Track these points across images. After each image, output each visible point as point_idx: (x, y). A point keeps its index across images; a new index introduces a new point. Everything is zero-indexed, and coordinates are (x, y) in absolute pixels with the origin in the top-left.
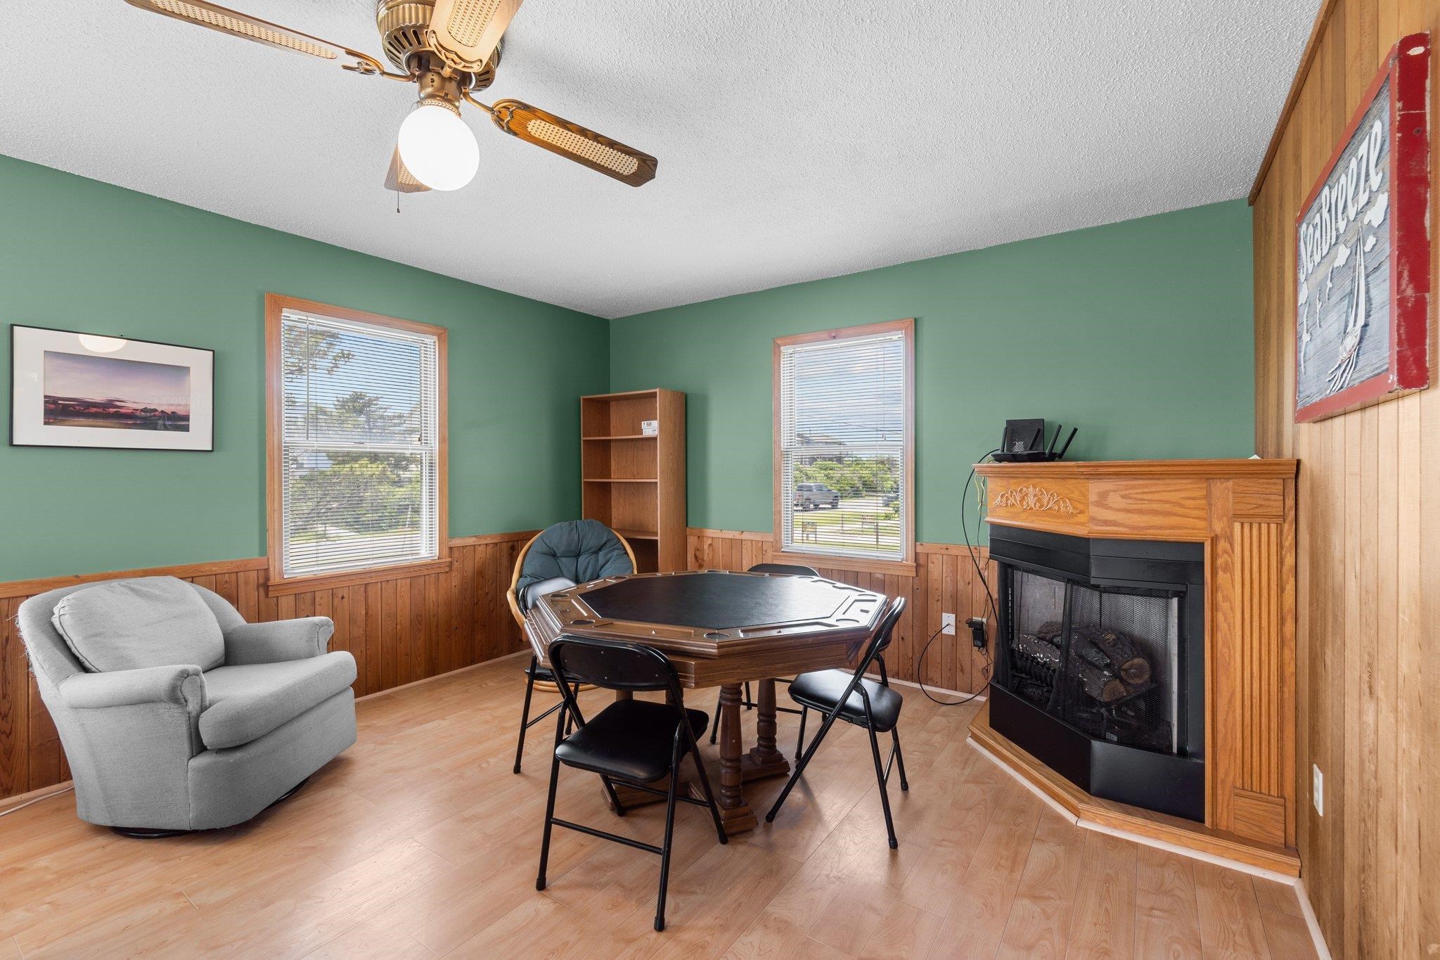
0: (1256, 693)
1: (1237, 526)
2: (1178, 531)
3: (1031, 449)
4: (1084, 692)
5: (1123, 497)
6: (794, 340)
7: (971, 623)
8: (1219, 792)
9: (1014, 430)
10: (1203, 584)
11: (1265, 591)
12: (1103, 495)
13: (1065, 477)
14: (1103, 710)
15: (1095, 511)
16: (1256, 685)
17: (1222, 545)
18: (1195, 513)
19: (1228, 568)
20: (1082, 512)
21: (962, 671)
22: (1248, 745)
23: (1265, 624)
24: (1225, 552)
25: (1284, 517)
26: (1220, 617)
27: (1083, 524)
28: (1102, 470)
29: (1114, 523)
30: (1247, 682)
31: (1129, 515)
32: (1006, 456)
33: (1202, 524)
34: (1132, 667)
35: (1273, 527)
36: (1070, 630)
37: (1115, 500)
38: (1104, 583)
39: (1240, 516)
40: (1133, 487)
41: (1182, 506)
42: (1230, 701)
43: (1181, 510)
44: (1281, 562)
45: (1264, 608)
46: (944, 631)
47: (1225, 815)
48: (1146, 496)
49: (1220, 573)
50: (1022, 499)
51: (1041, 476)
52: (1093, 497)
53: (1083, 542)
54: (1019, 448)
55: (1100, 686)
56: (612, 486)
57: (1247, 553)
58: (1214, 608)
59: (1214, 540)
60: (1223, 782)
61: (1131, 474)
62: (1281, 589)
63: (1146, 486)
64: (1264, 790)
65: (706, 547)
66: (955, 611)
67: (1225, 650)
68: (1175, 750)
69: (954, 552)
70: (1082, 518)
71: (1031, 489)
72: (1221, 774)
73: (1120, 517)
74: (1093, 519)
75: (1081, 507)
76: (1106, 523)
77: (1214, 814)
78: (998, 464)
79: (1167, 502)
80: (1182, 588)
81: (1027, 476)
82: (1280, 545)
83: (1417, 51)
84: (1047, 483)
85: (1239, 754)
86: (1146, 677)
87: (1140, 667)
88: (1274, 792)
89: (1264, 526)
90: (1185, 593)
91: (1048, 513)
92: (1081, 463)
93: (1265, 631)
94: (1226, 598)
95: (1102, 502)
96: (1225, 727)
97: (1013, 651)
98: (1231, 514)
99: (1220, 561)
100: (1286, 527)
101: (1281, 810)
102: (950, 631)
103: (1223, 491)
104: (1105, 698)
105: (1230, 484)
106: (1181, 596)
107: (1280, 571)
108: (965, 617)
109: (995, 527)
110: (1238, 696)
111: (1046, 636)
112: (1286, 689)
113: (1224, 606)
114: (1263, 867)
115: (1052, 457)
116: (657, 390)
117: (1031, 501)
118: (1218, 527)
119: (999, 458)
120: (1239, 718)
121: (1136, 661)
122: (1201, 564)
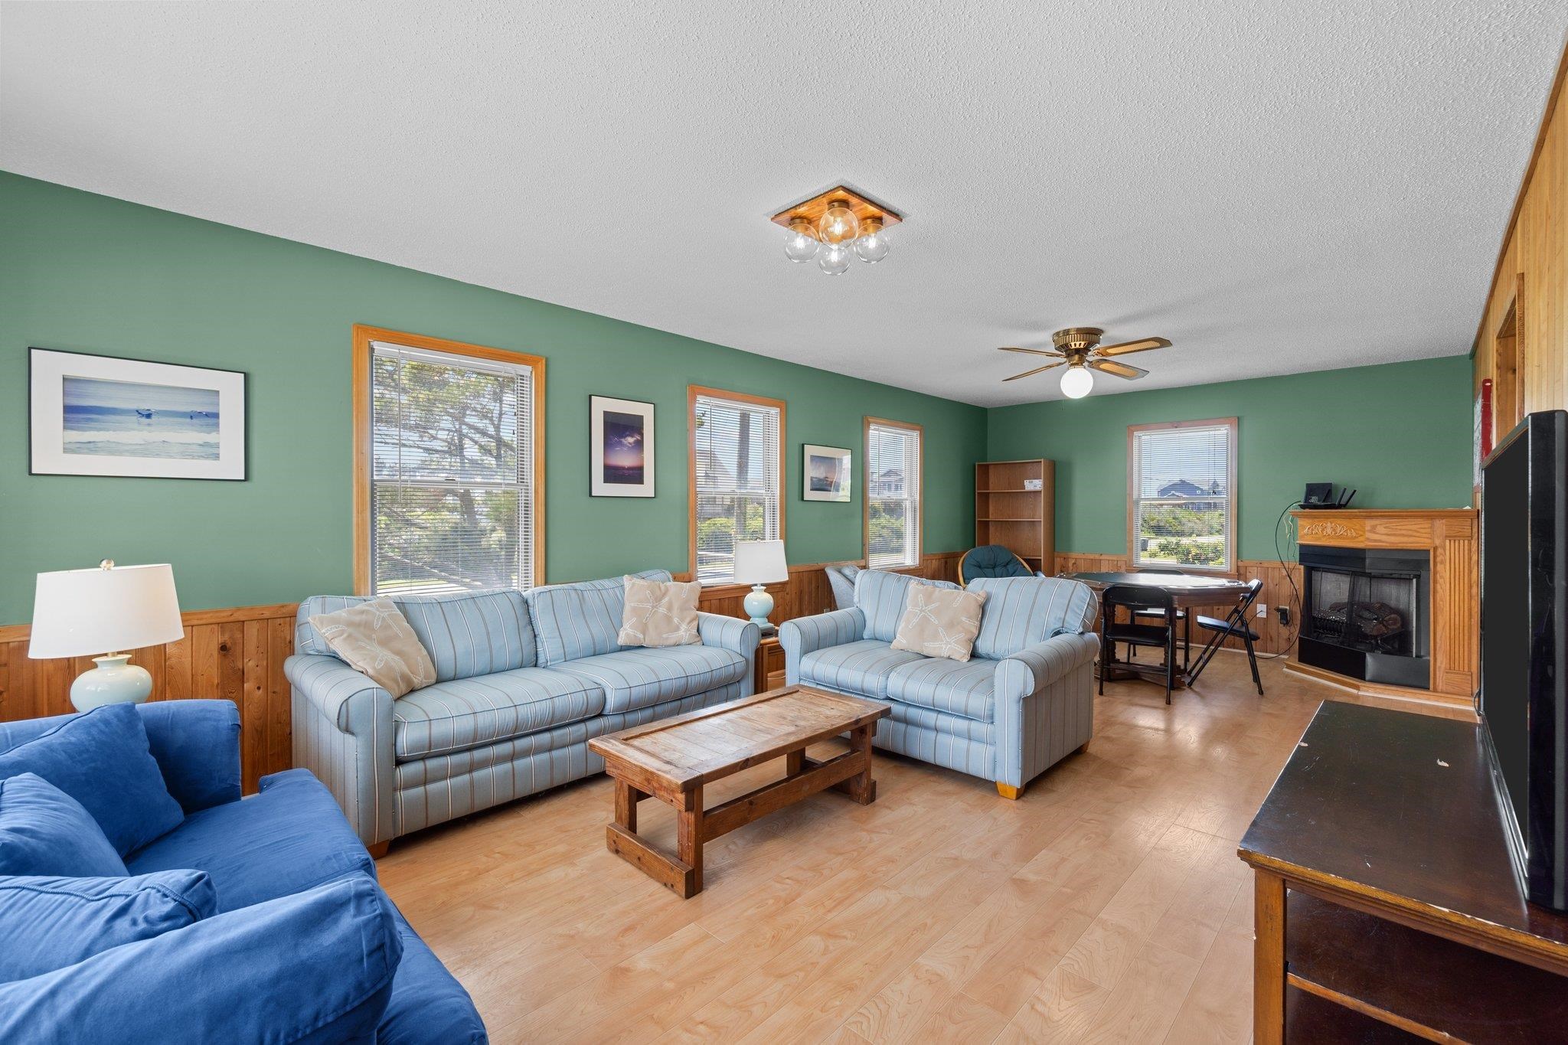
0: (1457, 623)
1: (1447, 542)
2: (1416, 545)
3: (1324, 501)
4: (1362, 632)
5: (1385, 528)
6: (1145, 427)
7: (1278, 610)
8: (1437, 673)
9: (1311, 489)
10: (1429, 571)
11: (1462, 573)
12: (1374, 527)
13: (1349, 517)
14: (1373, 641)
15: (1369, 535)
16: (1457, 619)
17: (1440, 551)
18: (1425, 535)
19: (1442, 562)
20: (1361, 535)
21: (1271, 640)
22: (1452, 648)
23: (1462, 589)
24: (1441, 554)
25: (1472, 537)
26: (1438, 587)
27: (1362, 542)
28: (1373, 514)
29: (1380, 541)
30: (1452, 617)
31: (1389, 537)
32: (1306, 505)
33: (1430, 541)
34: (1389, 619)
35: (1466, 542)
36: (1352, 605)
37: (1381, 529)
38: (1374, 572)
39: (1449, 537)
40: (1390, 523)
41: (1418, 532)
42: (1444, 628)
43: (1418, 534)
44: (1470, 559)
45: (1461, 581)
46: (1258, 616)
47: (1441, 684)
48: (1399, 527)
49: (1438, 564)
50: (1323, 530)
51: (1334, 517)
52: (1368, 528)
53: (1363, 551)
54: (1314, 500)
55: (1370, 627)
56: (990, 523)
57: (1452, 555)
58: (1435, 582)
59: (1435, 549)
60: (1440, 667)
61: (1390, 516)
62: (1470, 572)
63: (1399, 522)
64: (1461, 669)
65: (1070, 565)
66: (1266, 602)
67: (1441, 603)
68: (1414, 656)
69: (1266, 565)
70: (1361, 539)
71: (1329, 524)
72: (1438, 664)
73: (1384, 538)
74: (1368, 539)
75: (1361, 533)
76: (1375, 541)
77: (1435, 683)
78: (1303, 510)
79: (1410, 530)
80: (1418, 573)
81: (1327, 517)
82: (1470, 550)
83: (1489, 384)
84: (1339, 521)
85: (1448, 653)
86: (1399, 625)
87: (1395, 620)
88: (1466, 669)
89: (1461, 542)
90: (1420, 576)
91: (1341, 537)
92: (1361, 510)
93: (1462, 592)
94: (1441, 577)
95: (1373, 530)
96: (1441, 640)
97: (1314, 618)
98: (1444, 535)
99: (1438, 559)
100: (1473, 542)
101: (1470, 678)
102: (1264, 615)
103: (1440, 526)
104: (1375, 633)
105: (1444, 521)
106: (1418, 577)
107: (1470, 563)
108: (1274, 606)
109: (1302, 546)
110: (1448, 624)
111: (1337, 607)
112: (1473, 620)
113: (1440, 581)
114: (1459, 704)
115: (1340, 506)
116: (1042, 460)
117: (1329, 531)
118: (1437, 542)
119: (1303, 507)
120: (1448, 635)
121: (1393, 616)
122: (1428, 561)
